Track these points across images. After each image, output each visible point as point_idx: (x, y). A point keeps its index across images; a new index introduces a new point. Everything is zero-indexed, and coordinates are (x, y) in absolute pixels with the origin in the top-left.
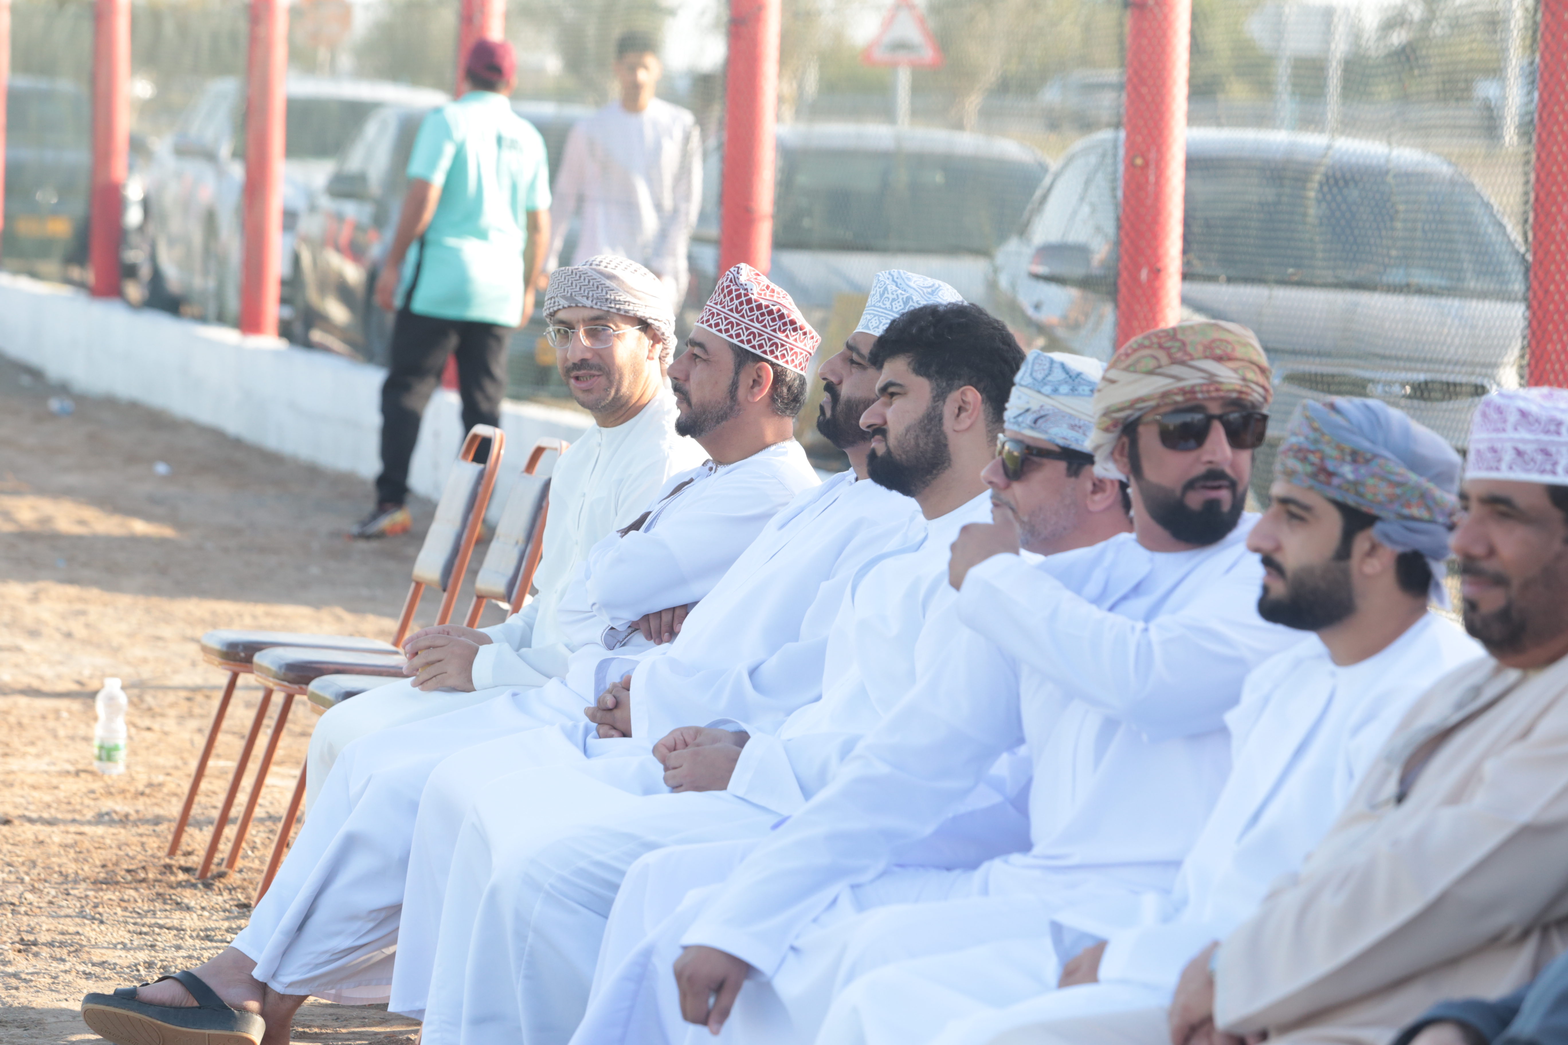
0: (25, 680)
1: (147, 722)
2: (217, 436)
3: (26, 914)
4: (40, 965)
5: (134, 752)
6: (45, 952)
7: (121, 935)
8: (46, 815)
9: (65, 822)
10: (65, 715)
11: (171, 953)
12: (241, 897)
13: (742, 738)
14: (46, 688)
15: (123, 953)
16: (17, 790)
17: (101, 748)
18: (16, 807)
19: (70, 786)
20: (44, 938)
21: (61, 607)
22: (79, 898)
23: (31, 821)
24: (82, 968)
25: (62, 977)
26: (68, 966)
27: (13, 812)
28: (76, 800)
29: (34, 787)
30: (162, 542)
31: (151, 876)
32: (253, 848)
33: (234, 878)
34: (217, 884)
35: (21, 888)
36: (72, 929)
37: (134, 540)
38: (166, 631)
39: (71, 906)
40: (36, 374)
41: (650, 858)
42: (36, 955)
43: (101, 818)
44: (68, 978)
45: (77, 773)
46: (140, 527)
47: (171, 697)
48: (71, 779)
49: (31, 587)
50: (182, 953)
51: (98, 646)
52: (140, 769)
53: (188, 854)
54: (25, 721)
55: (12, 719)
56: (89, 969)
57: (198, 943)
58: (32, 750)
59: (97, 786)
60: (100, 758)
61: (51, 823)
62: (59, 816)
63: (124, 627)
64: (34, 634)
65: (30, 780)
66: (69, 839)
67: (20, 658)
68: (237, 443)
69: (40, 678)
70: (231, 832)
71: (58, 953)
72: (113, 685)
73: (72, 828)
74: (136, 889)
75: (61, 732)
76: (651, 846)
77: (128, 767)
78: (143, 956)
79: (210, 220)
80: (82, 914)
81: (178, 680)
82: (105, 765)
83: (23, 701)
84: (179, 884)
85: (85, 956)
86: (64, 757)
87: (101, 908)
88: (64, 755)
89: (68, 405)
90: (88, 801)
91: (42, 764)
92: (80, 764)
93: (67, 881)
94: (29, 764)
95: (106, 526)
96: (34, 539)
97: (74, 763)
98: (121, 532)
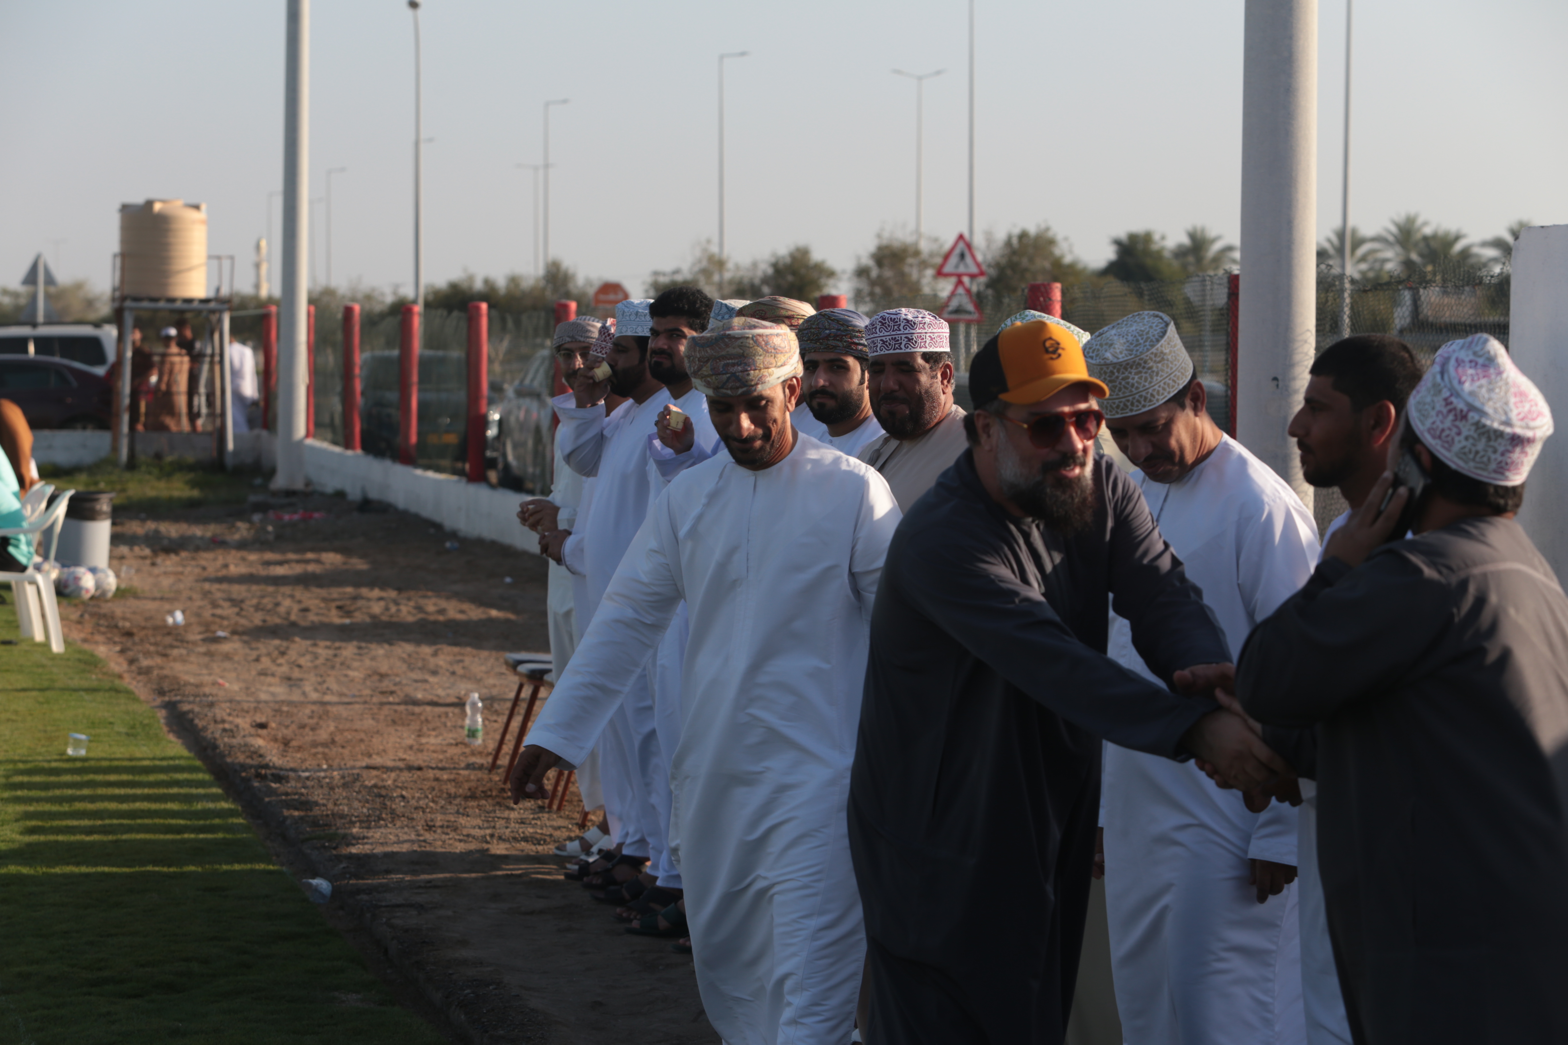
0: (429, 698)
1: (495, 718)
3: (430, 812)
5: (486, 733)
6: (439, 831)
7: (478, 822)
8: (440, 765)
9: (449, 768)
10: (451, 715)
11: (503, 830)
14: (442, 701)
15: (478, 831)
16: (424, 752)
18: (424, 761)
19: (453, 751)
20: (438, 824)
21: (449, 658)
22: (457, 805)
23: (432, 768)
24: (457, 837)
25: (447, 842)
26: (450, 837)
27: (422, 764)
28: (456, 758)
29: (434, 752)
30: (506, 621)
31: (494, 793)
35: (427, 801)
36: (453, 819)
37: (490, 621)
39: (452, 809)
40: (438, 526)
42: (435, 832)
43: (469, 767)
44: (451, 842)
45: (457, 744)
46: (495, 613)
48: (453, 747)
49: (434, 648)
50: (509, 830)
54: (430, 718)
55: (423, 718)
56: (461, 837)
57: (517, 826)
58: (434, 733)
59: (467, 750)
60: (468, 736)
61: (442, 769)
62: (447, 765)
63: (483, 668)
64: (435, 673)
65: (432, 748)
66: (452, 777)
67: (428, 686)
71: (445, 830)
73: (455, 771)
74: (486, 800)
75: (449, 724)
77: (484, 740)
78: (488, 832)
80: (458, 812)
82: (471, 740)
83: (428, 709)
85: (459, 832)
86: (450, 737)
87: (467, 810)
88: (451, 735)
89: (456, 545)
90: (462, 758)
91: (439, 740)
92: (459, 740)
93: (450, 797)
94: (432, 740)
95: (475, 613)
96: (435, 622)
97: (454, 739)
98: (484, 616)
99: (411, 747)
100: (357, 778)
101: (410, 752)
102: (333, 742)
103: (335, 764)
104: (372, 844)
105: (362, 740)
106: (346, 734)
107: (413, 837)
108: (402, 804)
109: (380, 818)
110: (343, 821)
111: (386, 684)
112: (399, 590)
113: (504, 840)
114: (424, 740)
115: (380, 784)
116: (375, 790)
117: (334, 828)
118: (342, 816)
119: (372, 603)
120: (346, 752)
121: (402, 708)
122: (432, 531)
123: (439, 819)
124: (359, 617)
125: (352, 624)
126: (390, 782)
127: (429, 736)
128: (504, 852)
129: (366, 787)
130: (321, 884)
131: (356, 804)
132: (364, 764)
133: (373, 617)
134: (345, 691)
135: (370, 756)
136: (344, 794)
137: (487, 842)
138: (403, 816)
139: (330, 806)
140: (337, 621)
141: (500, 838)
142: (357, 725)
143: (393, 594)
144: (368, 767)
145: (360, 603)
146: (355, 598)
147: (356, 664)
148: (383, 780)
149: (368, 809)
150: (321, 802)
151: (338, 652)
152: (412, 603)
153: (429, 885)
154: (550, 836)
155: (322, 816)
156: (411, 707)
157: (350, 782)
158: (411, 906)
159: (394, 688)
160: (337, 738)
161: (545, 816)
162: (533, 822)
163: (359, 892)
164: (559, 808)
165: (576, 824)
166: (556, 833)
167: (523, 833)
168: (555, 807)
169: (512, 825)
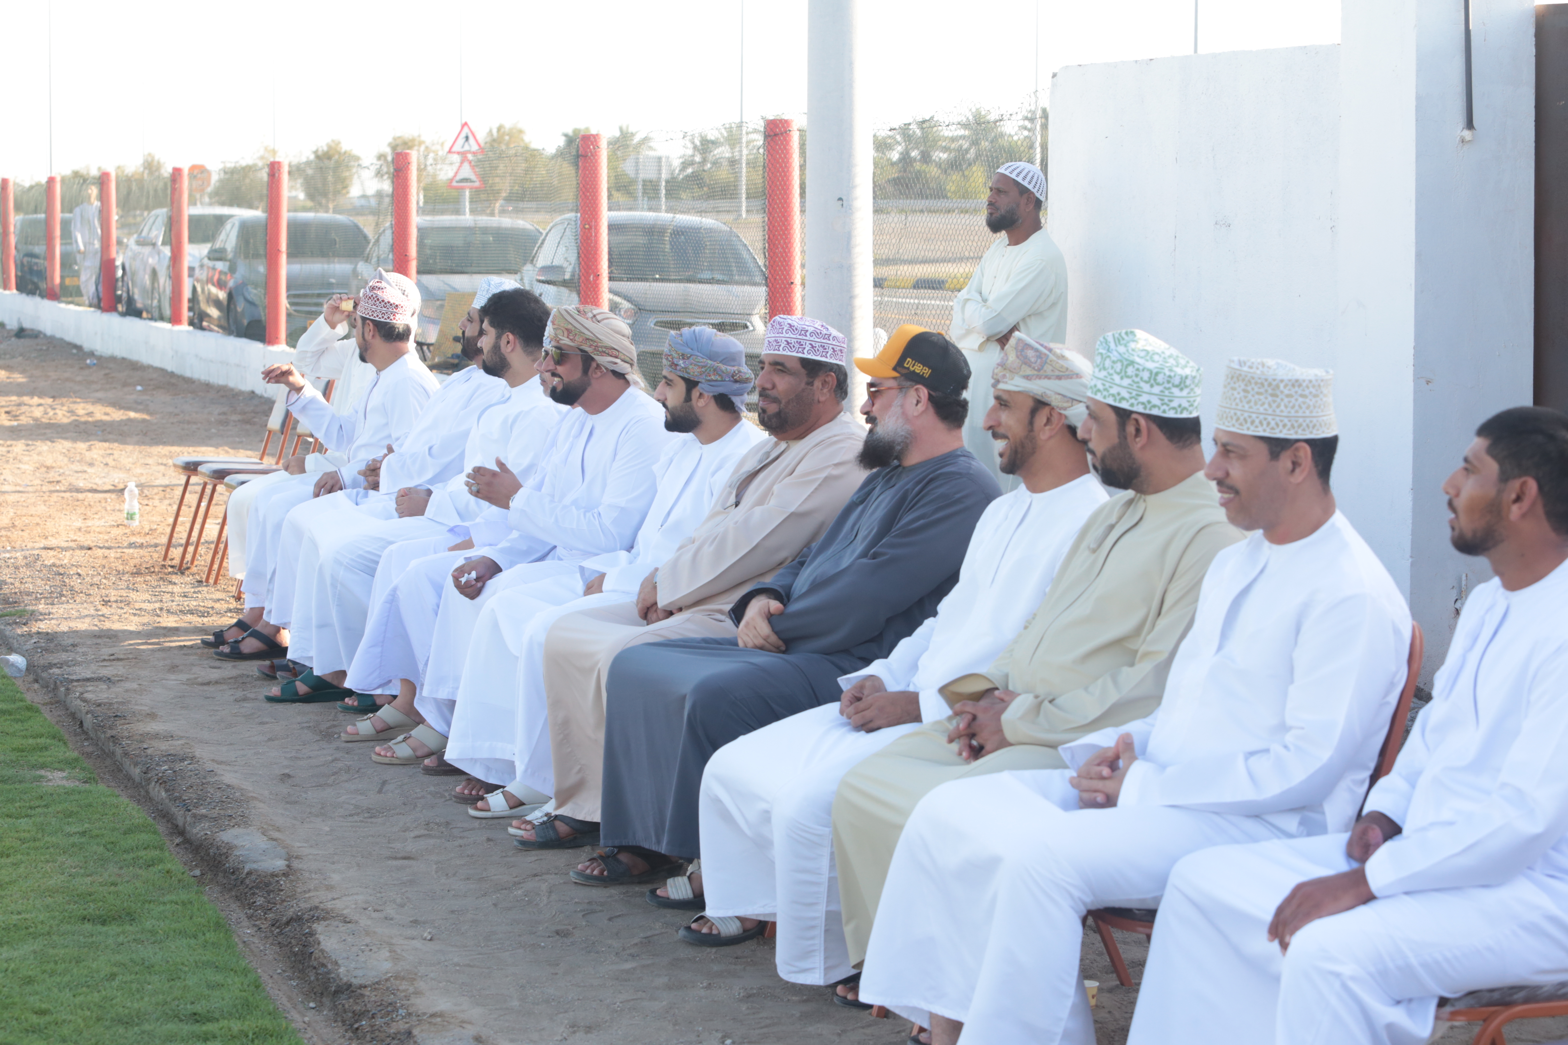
0: (89, 486)
1: (146, 502)
2: (163, 371)
3: (104, 588)
4: (113, 611)
5: (142, 516)
6: (114, 605)
7: (147, 596)
8: (106, 545)
9: (115, 548)
10: (109, 500)
11: (170, 604)
12: (198, 578)
13: (429, 493)
14: (99, 489)
15: (148, 604)
16: (92, 534)
17: (128, 514)
18: (93, 541)
19: (115, 532)
20: (113, 599)
21: (102, 452)
22: (126, 581)
23: (100, 548)
24: (131, 611)
25: (123, 616)
26: (125, 611)
27: (92, 545)
28: (119, 538)
29: (100, 533)
30: (144, 421)
31: (156, 570)
32: (201, 556)
33: (194, 569)
34: (187, 572)
35: (99, 578)
36: (125, 595)
37: (130, 420)
38: (150, 461)
39: (123, 585)
40: (79, 348)
41: (392, 547)
42: (110, 606)
43: (131, 545)
44: (126, 616)
45: (118, 526)
46: (132, 415)
47: (156, 490)
48: (115, 529)
49: (88, 444)
50: (175, 603)
51: (121, 469)
52: (145, 523)
53: (172, 559)
54: (92, 503)
55: (86, 503)
56: (134, 612)
57: (181, 599)
58: (97, 516)
59: (127, 531)
60: (128, 519)
61: (109, 548)
62: (112, 545)
63: (130, 460)
64: (91, 465)
65: (98, 530)
66: (118, 555)
67: (87, 476)
68: (172, 374)
69: (96, 484)
70: (191, 549)
71: (120, 605)
72: (132, 485)
73: (119, 550)
74: (151, 576)
75: (109, 508)
76: (391, 543)
78: (157, 605)
79: (154, 274)
80: (128, 588)
81: (157, 482)
82: (130, 522)
83: (90, 495)
84: (169, 573)
85: (132, 606)
86: (111, 519)
87: (136, 585)
88: (111, 518)
89: (96, 361)
90: (124, 538)
91: (102, 523)
92: (119, 522)
93: (120, 574)
94: (96, 523)
95: (117, 415)
96: (86, 423)
97: (116, 521)
98: (124, 418)
99: (80, 529)
100: (38, 558)
101: (79, 534)
102: (14, 526)
103: (17, 545)
104: (57, 619)
105: (38, 524)
106: (24, 518)
107: (93, 612)
108: (79, 581)
109: (62, 595)
110: (29, 598)
111: (53, 476)
112: (54, 397)
113: (172, 613)
114: (89, 523)
115: (58, 563)
116: (55, 569)
117: (22, 605)
118: (29, 594)
119: (33, 409)
120: (25, 534)
121: (68, 495)
122: (74, 351)
123: (113, 595)
124: (24, 420)
125: (19, 425)
126: (66, 561)
127: (93, 519)
128: (174, 625)
129: (46, 566)
130: (17, 659)
131: (39, 582)
132: (42, 546)
133: (36, 419)
134: (19, 481)
135: (46, 538)
136: (28, 573)
137: (159, 616)
138: (82, 592)
139: (17, 584)
140: (7, 423)
141: (168, 611)
142: (32, 510)
143: (49, 401)
144: (45, 548)
145: (24, 409)
146: (19, 405)
147: (26, 459)
148: (59, 559)
149: (50, 587)
150: (9, 581)
151: (10, 449)
152: (65, 408)
153: (112, 657)
154: (212, 608)
155: (11, 593)
156: (75, 494)
157: (32, 562)
158: (99, 679)
159: (59, 479)
160: (16, 523)
161: (205, 589)
162: (195, 595)
163: (51, 666)
164: (216, 583)
165: (234, 597)
166: (217, 606)
167: (188, 606)
168: (211, 581)
169: (177, 598)
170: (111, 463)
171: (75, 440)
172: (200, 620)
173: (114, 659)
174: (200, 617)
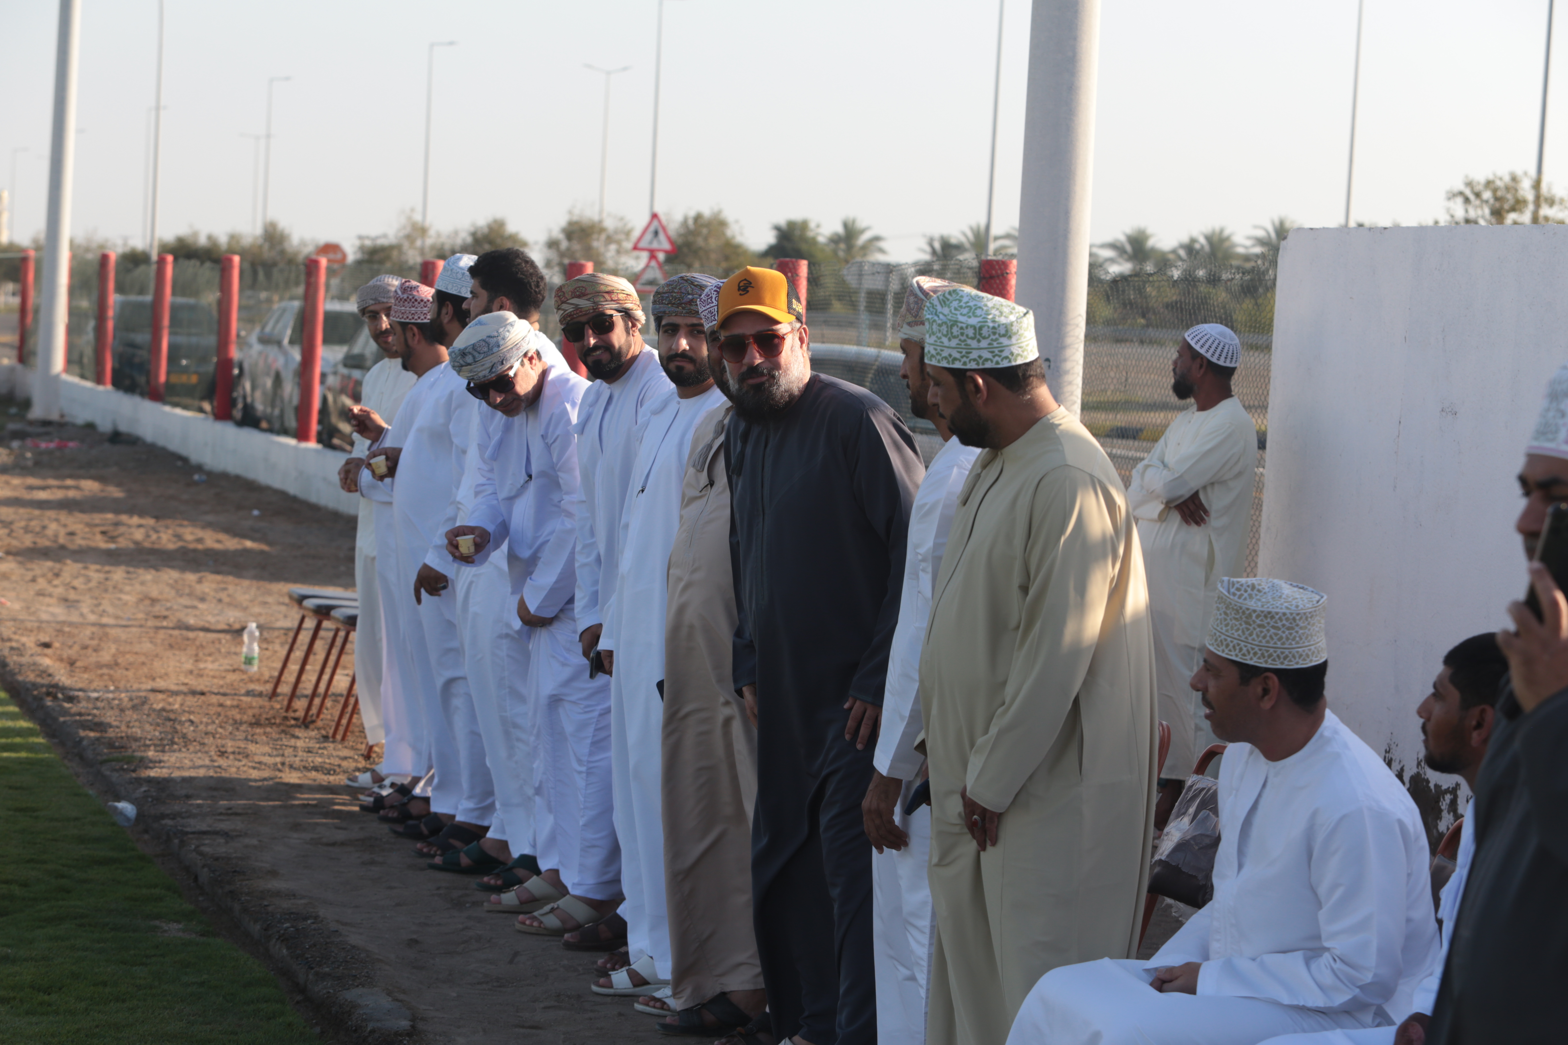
0: (201, 624)
1: (266, 646)
3: (219, 738)
5: (261, 661)
6: (231, 757)
7: (267, 749)
8: (222, 691)
9: (231, 695)
10: (223, 641)
11: (292, 759)
12: (324, 732)
14: (213, 627)
15: (269, 758)
16: (205, 678)
17: (246, 658)
18: (206, 686)
19: (231, 677)
20: (230, 750)
21: (214, 586)
22: (244, 732)
23: (215, 694)
24: (250, 764)
25: (242, 768)
26: (243, 763)
27: (205, 690)
28: (235, 684)
29: (214, 677)
30: (262, 552)
31: (278, 721)
32: (327, 709)
33: (319, 723)
34: (312, 726)
35: (214, 726)
36: (243, 746)
37: (246, 551)
38: (270, 599)
39: (240, 735)
40: (185, 460)
42: (227, 758)
43: (248, 693)
44: (245, 769)
45: (234, 671)
46: (249, 544)
47: (276, 633)
48: (231, 674)
50: (298, 759)
51: (236, 606)
53: (295, 711)
54: (204, 644)
55: (198, 643)
56: (254, 765)
57: (305, 754)
58: (210, 659)
59: (244, 677)
60: (245, 663)
61: (224, 695)
62: (228, 691)
63: (247, 597)
64: (202, 599)
65: (211, 673)
66: (235, 703)
67: (198, 613)
68: (294, 499)
69: (208, 622)
70: (317, 702)
71: (237, 757)
72: (251, 626)
73: (236, 697)
74: (271, 728)
75: (223, 650)
77: (259, 668)
78: (278, 759)
80: (246, 739)
82: (248, 667)
83: (201, 634)
84: (292, 726)
85: (251, 759)
86: (226, 663)
87: (255, 737)
88: (226, 661)
89: (204, 477)
90: (241, 684)
91: (215, 666)
92: (235, 667)
93: (237, 724)
94: (209, 666)
95: (231, 543)
96: (195, 551)
97: (232, 665)
98: (239, 547)
99: (191, 672)
100: (144, 701)
101: (191, 677)
102: (117, 664)
103: (122, 685)
104: (169, 768)
105: (143, 664)
106: (128, 656)
107: (207, 762)
108: (192, 728)
109: (173, 743)
110: (138, 744)
111: (158, 609)
112: (157, 518)
113: (295, 769)
114: (202, 665)
115: (168, 707)
116: (164, 714)
117: (130, 750)
118: (136, 740)
119: (133, 530)
120: (130, 674)
121: (176, 633)
122: (179, 463)
123: (230, 745)
124: (123, 543)
125: (117, 549)
126: (177, 706)
127: (206, 661)
128: (297, 781)
129: (154, 710)
130: (127, 807)
131: (148, 727)
132: (149, 687)
133: (136, 543)
134: (120, 613)
135: (154, 679)
136: (135, 717)
137: (280, 771)
138: (195, 741)
139: (123, 728)
140: (103, 545)
141: (291, 767)
142: (137, 648)
143: (151, 522)
144: (154, 690)
145: (122, 529)
146: (117, 524)
147: (128, 588)
148: (170, 704)
149: (161, 733)
150: (115, 723)
151: (108, 575)
152: (170, 531)
153: (230, 812)
154: (339, 766)
155: (117, 738)
156: (185, 633)
157: (138, 705)
158: (216, 833)
159: (166, 613)
160: (120, 660)
161: (331, 745)
162: (320, 751)
163: (163, 816)
164: (343, 739)
165: (362, 755)
166: (345, 764)
167: (313, 762)
168: (339, 737)
169: (300, 753)
170: (226, 600)
171: (183, 569)
172: (326, 778)
173: (231, 813)
174: (326, 774)
